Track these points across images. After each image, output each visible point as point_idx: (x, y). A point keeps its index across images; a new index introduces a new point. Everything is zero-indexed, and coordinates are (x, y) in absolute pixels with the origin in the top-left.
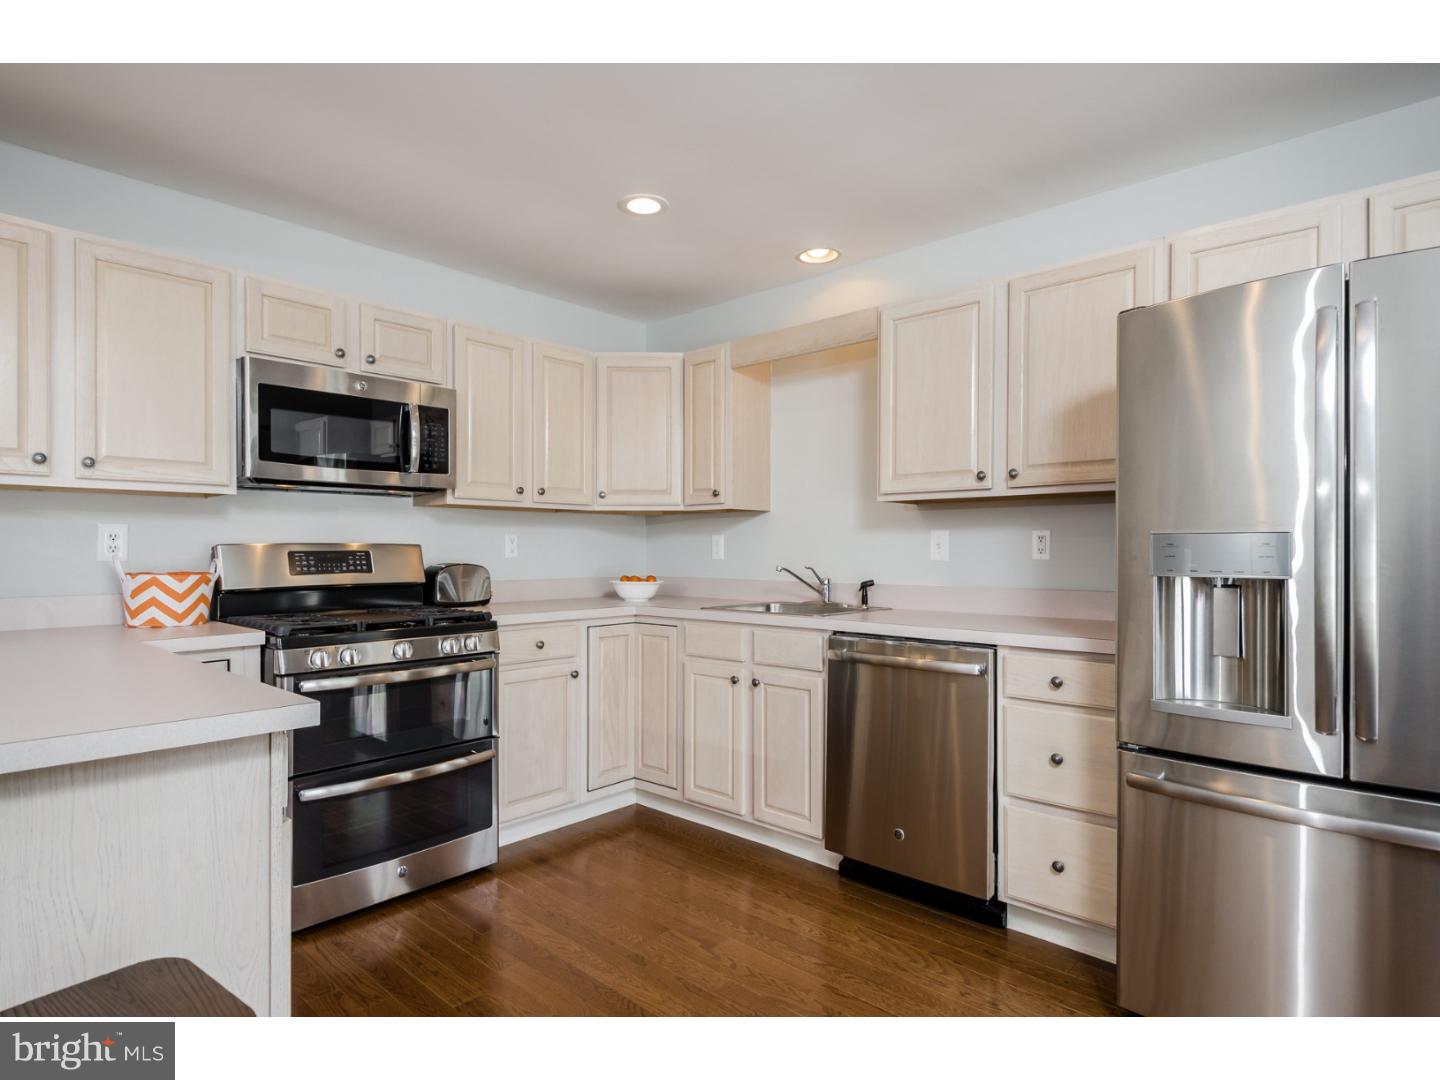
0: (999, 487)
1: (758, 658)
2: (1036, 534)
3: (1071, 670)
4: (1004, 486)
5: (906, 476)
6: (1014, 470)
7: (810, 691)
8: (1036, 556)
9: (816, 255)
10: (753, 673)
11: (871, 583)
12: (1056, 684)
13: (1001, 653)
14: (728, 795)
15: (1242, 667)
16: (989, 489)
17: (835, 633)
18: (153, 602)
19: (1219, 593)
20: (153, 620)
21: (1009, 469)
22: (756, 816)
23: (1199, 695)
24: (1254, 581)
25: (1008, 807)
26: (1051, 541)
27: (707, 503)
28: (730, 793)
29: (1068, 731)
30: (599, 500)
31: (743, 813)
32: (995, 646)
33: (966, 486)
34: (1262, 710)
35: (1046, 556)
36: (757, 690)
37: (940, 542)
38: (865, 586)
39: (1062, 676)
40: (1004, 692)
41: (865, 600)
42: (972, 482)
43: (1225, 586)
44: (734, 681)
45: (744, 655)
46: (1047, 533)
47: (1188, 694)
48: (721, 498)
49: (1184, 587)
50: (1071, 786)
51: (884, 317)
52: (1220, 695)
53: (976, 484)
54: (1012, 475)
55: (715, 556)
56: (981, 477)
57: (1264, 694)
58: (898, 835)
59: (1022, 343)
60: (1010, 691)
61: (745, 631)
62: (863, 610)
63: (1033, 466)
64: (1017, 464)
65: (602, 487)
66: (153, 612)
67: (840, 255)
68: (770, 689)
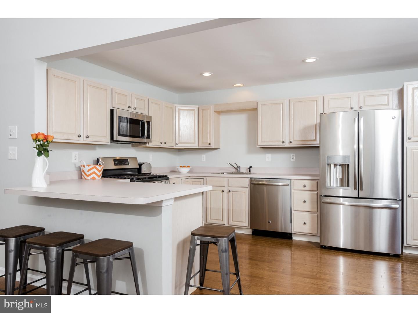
0: (287, 145)
1: (230, 185)
2: (292, 155)
3: (307, 183)
4: (288, 144)
5: (264, 141)
6: (291, 141)
7: (245, 192)
8: (292, 160)
9: (238, 85)
10: (228, 189)
11: (251, 167)
12: (305, 186)
13: (292, 181)
14: (221, 220)
15: (342, 180)
16: (285, 145)
17: (251, 178)
18: (94, 173)
19: (338, 167)
20: (94, 177)
21: (290, 141)
22: (229, 224)
23: (335, 185)
24: (344, 164)
25: (294, 213)
26: (295, 157)
27: (207, 146)
28: (222, 219)
29: (307, 195)
30: (176, 145)
31: (225, 224)
32: (291, 179)
33: (280, 144)
34: (346, 187)
35: (294, 160)
36: (230, 193)
37: (269, 157)
38: (250, 168)
39: (306, 185)
40: (293, 188)
41: (250, 171)
42: (281, 143)
43: (339, 165)
44: (223, 191)
45: (226, 184)
46: (294, 155)
47: (333, 185)
48: (211, 145)
49: (332, 166)
50: (307, 207)
51: (259, 104)
52: (339, 185)
53: (282, 144)
54: (291, 142)
55: (202, 160)
56: (283, 142)
57: (346, 184)
58: (269, 222)
59: (293, 113)
60: (295, 188)
61: (226, 179)
62: (250, 174)
63: (295, 140)
64: (291, 140)
65: (177, 142)
66: (94, 175)
67: (244, 85)
68: (233, 192)
